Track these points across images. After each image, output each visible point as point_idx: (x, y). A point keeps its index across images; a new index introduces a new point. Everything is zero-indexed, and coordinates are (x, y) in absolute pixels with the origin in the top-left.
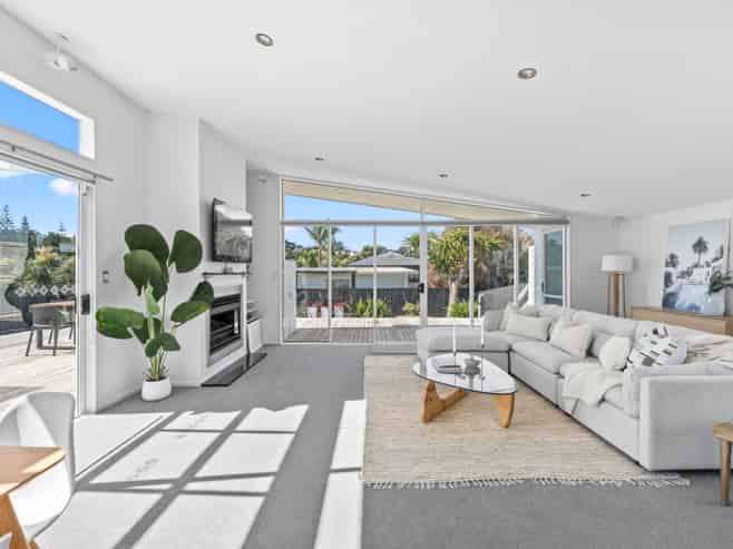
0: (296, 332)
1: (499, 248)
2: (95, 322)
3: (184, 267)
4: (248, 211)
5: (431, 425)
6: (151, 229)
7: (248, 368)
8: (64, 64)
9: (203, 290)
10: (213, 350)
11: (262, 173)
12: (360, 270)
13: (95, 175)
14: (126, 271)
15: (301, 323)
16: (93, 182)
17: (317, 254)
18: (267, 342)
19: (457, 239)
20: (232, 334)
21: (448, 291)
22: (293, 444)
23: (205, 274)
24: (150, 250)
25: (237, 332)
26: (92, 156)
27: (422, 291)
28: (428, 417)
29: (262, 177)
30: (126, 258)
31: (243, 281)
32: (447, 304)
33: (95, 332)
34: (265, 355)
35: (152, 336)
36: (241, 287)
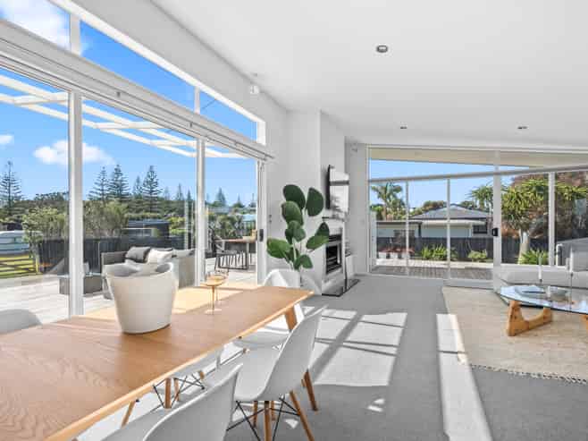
0: (378, 267)
1: (583, 197)
2: (266, 247)
3: (313, 213)
4: (346, 172)
5: (516, 338)
6: (296, 187)
7: (346, 291)
8: (257, 90)
9: (323, 229)
10: (328, 272)
11: (355, 144)
12: (425, 222)
13: (267, 155)
14: (283, 214)
15: (379, 262)
16: (265, 159)
17: (383, 210)
18: (357, 272)
19: (531, 189)
20: (336, 263)
21: (518, 240)
22: (403, 332)
23: (323, 218)
24: (295, 201)
25: (339, 261)
26: (264, 143)
27: (496, 235)
28: (513, 332)
29: (355, 147)
30: (283, 206)
31: (343, 225)
32: (518, 253)
33: (266, 253)
34: (359, 281)
35: (295, 258)
36: (341, 229)
